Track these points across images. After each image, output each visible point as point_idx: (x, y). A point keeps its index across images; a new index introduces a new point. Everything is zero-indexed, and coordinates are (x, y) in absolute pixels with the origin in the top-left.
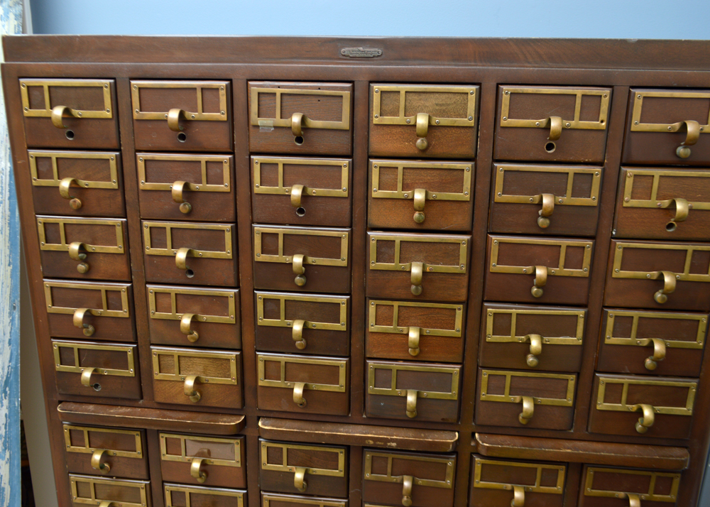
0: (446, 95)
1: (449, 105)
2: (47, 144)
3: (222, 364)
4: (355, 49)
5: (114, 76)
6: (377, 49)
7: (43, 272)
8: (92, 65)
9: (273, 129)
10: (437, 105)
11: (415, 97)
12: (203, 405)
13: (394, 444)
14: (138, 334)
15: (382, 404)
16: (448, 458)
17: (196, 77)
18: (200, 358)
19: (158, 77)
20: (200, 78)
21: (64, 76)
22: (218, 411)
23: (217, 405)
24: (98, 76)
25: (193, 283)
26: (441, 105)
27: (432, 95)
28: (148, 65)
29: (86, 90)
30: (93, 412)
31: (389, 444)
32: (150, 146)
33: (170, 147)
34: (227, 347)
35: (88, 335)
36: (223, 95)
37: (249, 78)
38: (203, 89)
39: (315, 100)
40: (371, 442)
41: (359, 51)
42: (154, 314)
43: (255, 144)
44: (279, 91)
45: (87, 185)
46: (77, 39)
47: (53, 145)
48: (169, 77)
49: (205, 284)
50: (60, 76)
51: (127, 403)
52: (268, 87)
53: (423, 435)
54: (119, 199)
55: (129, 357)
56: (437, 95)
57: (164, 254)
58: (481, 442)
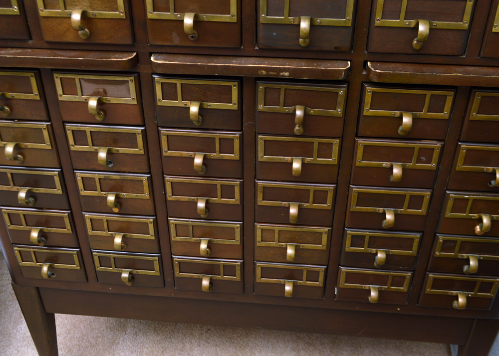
12: (99, 42)
13: (286, 74)
15: (275, 34)
16: (340, 87)
31: (281, 74)
40: (264, 72)
51: (17, 44)
53: (315, 64)
58: (373, 69)
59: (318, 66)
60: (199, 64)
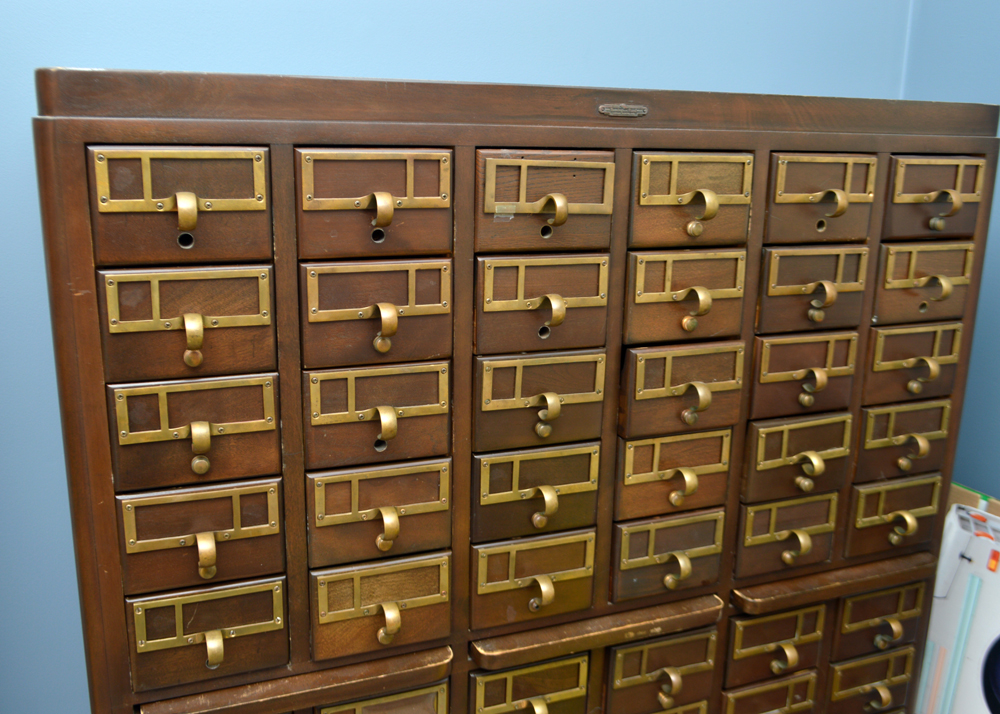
0: (720, 166)
1: (723, 178)
2: (140, 259)
3: (426, 575)
4: (616, 105)
5: (268, 142)
6: (642, 107)
7: (115, 485)
8: (228, 123)
9: (512, 217)
10: (711, 178)
11: (687, 169)
12: (403, 643)
13: (658, 630)
14: (289, 557)
15: (635, 580)
17: (402, 144)
18: (393, 573)
19: (341, 143)
20: (407, 144)
21: (175, 141)
22: (412, 649)
23: (415, 640)
24: (238, 142)
25: (386, 459)
26: (715, 178)
27: (705, 167)
28: (325, 125)
29: (219, 164)
30: (213, 706)
31: (652, 631)
32: (326, 252)
33: (358, 251)
34: (432, 548)
35: (209, 577)
36: (446, 170)
37: (479, 145)
38: (417, 161)
39: (569, 175)
40: (632, 634)
41: (621, 108)
42: (322, 518)
43: (485, 241)
44: (524, 163)
45: (215, 323)
46: (202, 80)
47: (152, 259)
48: (359, 143)
49: (403, 457)
50: (168, 141)
51: (262, 676)
52: (508, 158)
53: (685, 609)
54: (271, 341)
55: (275, 598)
56: (711, 166)
57: (343, 421)
58: (750, 600)
59: (690, 610)
60: (550, 643)
